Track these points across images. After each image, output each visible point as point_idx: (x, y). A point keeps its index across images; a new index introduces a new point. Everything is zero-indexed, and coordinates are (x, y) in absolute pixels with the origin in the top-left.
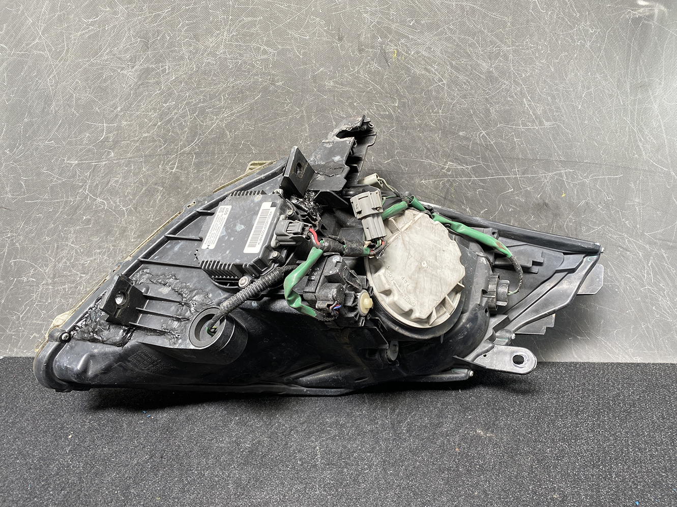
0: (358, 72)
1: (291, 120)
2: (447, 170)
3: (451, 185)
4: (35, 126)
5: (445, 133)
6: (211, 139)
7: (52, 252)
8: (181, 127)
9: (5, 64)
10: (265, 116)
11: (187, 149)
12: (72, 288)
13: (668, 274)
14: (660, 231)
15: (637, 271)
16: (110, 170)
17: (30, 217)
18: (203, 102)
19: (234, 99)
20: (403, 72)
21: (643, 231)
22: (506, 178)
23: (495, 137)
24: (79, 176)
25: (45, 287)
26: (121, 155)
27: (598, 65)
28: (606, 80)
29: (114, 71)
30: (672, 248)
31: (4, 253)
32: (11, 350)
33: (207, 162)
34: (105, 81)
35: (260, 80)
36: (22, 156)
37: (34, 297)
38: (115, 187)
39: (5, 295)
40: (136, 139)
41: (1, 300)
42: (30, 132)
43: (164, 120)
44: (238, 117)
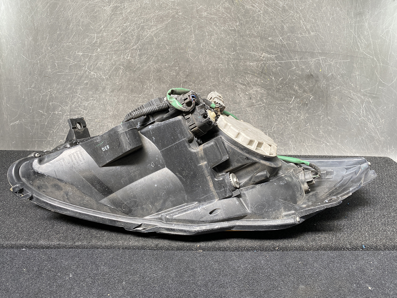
0: (219, 8)
1: (186, 32)
2: (263, 58)
3: (265, 65)
4: (62, 36)
5: (262, 38)
6: (147, 42)
7: (69, 99)
8: (132, 36)
9: (48, 4)
10: (173, 30)
11: (135, 47)
13: (373, 111)
14: (369, 89)
15: (357, 109)
16: (98, 58)
17: (60, 81)
18: (143, 23)
19: (158, 21)
20: (241, 7)
21: (360, 89)
22: (292, 62)
23: (286, 40)
24: (83, 61)
25: (66, 117)
26: (103, 50)
28: (342, 11)
29: (100, 7)
30: (375, 97)
31: (47, 99)
32: (50, 148)
33: (144, 54)
34: (96, 12)
35: (171, 12)
36: (56, 50)
37: (61, 122)
38: (100, 66)
39: (47, 120)
40: (110, 42)
41: (45, 123)
42: (60, 38)
43: (124, 32)
44: (160, 30)
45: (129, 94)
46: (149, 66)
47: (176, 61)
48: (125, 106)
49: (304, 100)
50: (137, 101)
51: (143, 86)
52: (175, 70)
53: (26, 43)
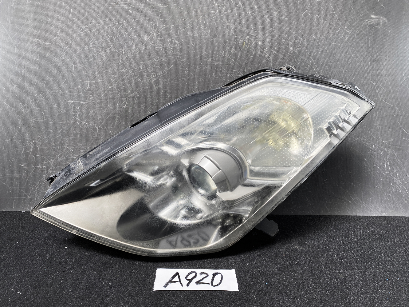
0: (225, 54)
1: (188, 79)
4: (52, 82)
6: (146, 89)
7: (56, 152)
8: (130, 83)
9: (38, 49)
10: (174, 77)
11: (132, 95)
13: (398, 165)
14: (392, 140)
15: (380, 163)
16: (90, 106)
17: (46, 132)
18: (142, 70)
19: (158, 68)
20: (249, 53)
21: (382, 140)
24: (74, 109)
25: (51, 171)
26: (96, 98)
27: (352, 49)
28: (357, 58)
29: (95, 53)
30: (399, 150)
31: (30, 151)
32: (29, 208)
33: (143, 102)
34: (90, 58)
35: (173, 58)
36: (44, 98)
37: (45, 177)
38: (93, 115)
39: (29, 176)
40: (105, 89)
41: (26, 178)
42: (49, 85)
43: (121, 79)
44: (160, 78)
53: (11, 90)
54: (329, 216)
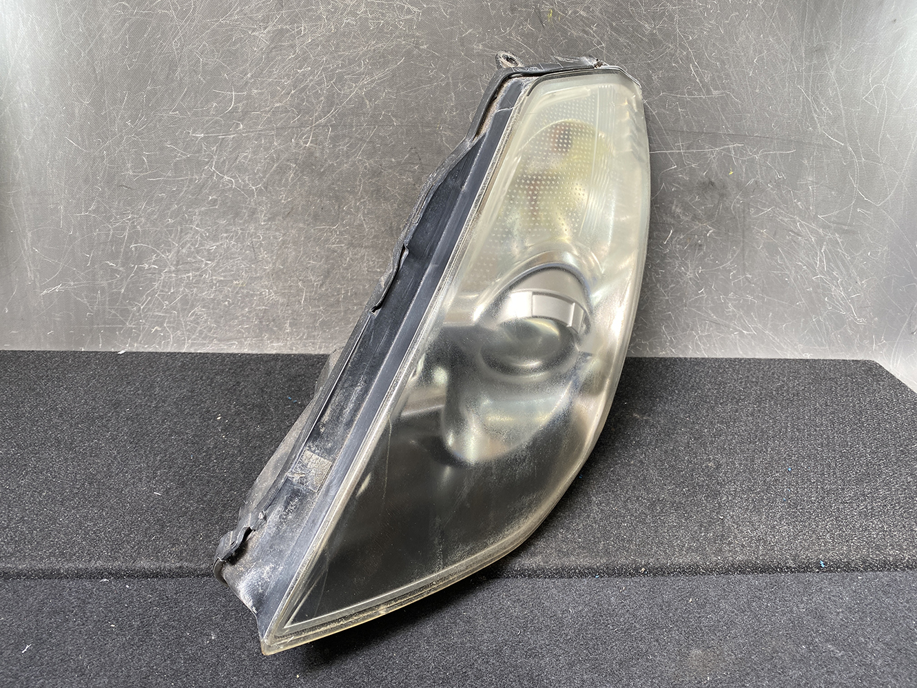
0: (510, 34)
1: (436, 87)
4: (159, 95)
6: (350, 110)
7: (175, 236)
8: (317, 95)
9: (127, 25)
10: (408, 84)
11: (323, 121)
12: (196, 276)
13: (842, 261)
14: (835, 213)
16: (239, 145)
17: (153, 197)
18: (341, 68)
19: (374, 64)
20: (559, 34)
21: (817, 213)
22: (669, 153)
23: (657, 107)
24: (205, 151)
25: (168, 275)
26: (251, 127)
27: (771, 27)
28: (779, 44)
29: (245, 32)
30: (846, 232)
31: (125, 236)
32: (131, 345)
33: (344, 136)
34: (235, 43)
35: (404, 42)
36: (145, 128)
37: (156, 286)
38: (244, 163)
39: (125, 284)
40: (267, 109)
41: (121, 289)
42: (154, 100)
43: (298, 88)
44: (378, 84)
45: (308, 225)
46: (354, 164)
47: (413, 151)
48: (300, 252)
49: (694, 238)
50: (327, 240)
51: (339, 207)
52: (412, 172)
53: (77, 111)
54: (703, 359)
